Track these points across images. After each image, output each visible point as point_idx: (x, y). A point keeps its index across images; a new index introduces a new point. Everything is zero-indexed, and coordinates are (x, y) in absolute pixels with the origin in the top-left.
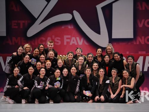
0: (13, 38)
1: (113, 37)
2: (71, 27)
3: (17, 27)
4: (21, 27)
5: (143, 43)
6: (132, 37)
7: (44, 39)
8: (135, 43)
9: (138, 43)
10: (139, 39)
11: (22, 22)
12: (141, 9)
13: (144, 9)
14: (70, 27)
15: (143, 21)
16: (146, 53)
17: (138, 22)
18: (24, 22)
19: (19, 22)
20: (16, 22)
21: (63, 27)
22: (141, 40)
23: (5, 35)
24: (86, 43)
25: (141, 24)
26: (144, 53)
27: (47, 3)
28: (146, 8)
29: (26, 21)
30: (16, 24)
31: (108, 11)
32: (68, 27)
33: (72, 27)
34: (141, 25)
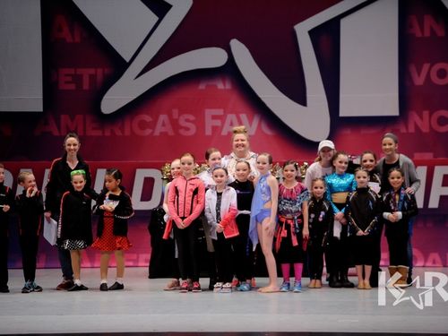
0: (62, 117)
1: (342, 114)
2: (225, 85)
3: (72, 87)
4: (86, 86)
5: (425, 130)
6: (396, 113)
7: (148, 118)
8: (403, 130)
9: (412, 129)
10: (414, 118)
11: (86, 73)
12: (419, 34)
13: (427, 34)
14: (222, 86)
15: (426, 67)
16: (435, 157)
17: (413, 69)
18: (92, 71)
19: (80, 71)
20: (72, 71)
21: (202, 86)
22: (421, 122)
23: (39, 108)
24: (266, 131)
25: (419, 75)
26: (429, 156)
27: (157, 19)
28: (433, 32)
29: (100, 71)
30: (69, 79)
31: (328, 40)
32: (216, 86)
33: (228, 86)
34: (419, 80)
